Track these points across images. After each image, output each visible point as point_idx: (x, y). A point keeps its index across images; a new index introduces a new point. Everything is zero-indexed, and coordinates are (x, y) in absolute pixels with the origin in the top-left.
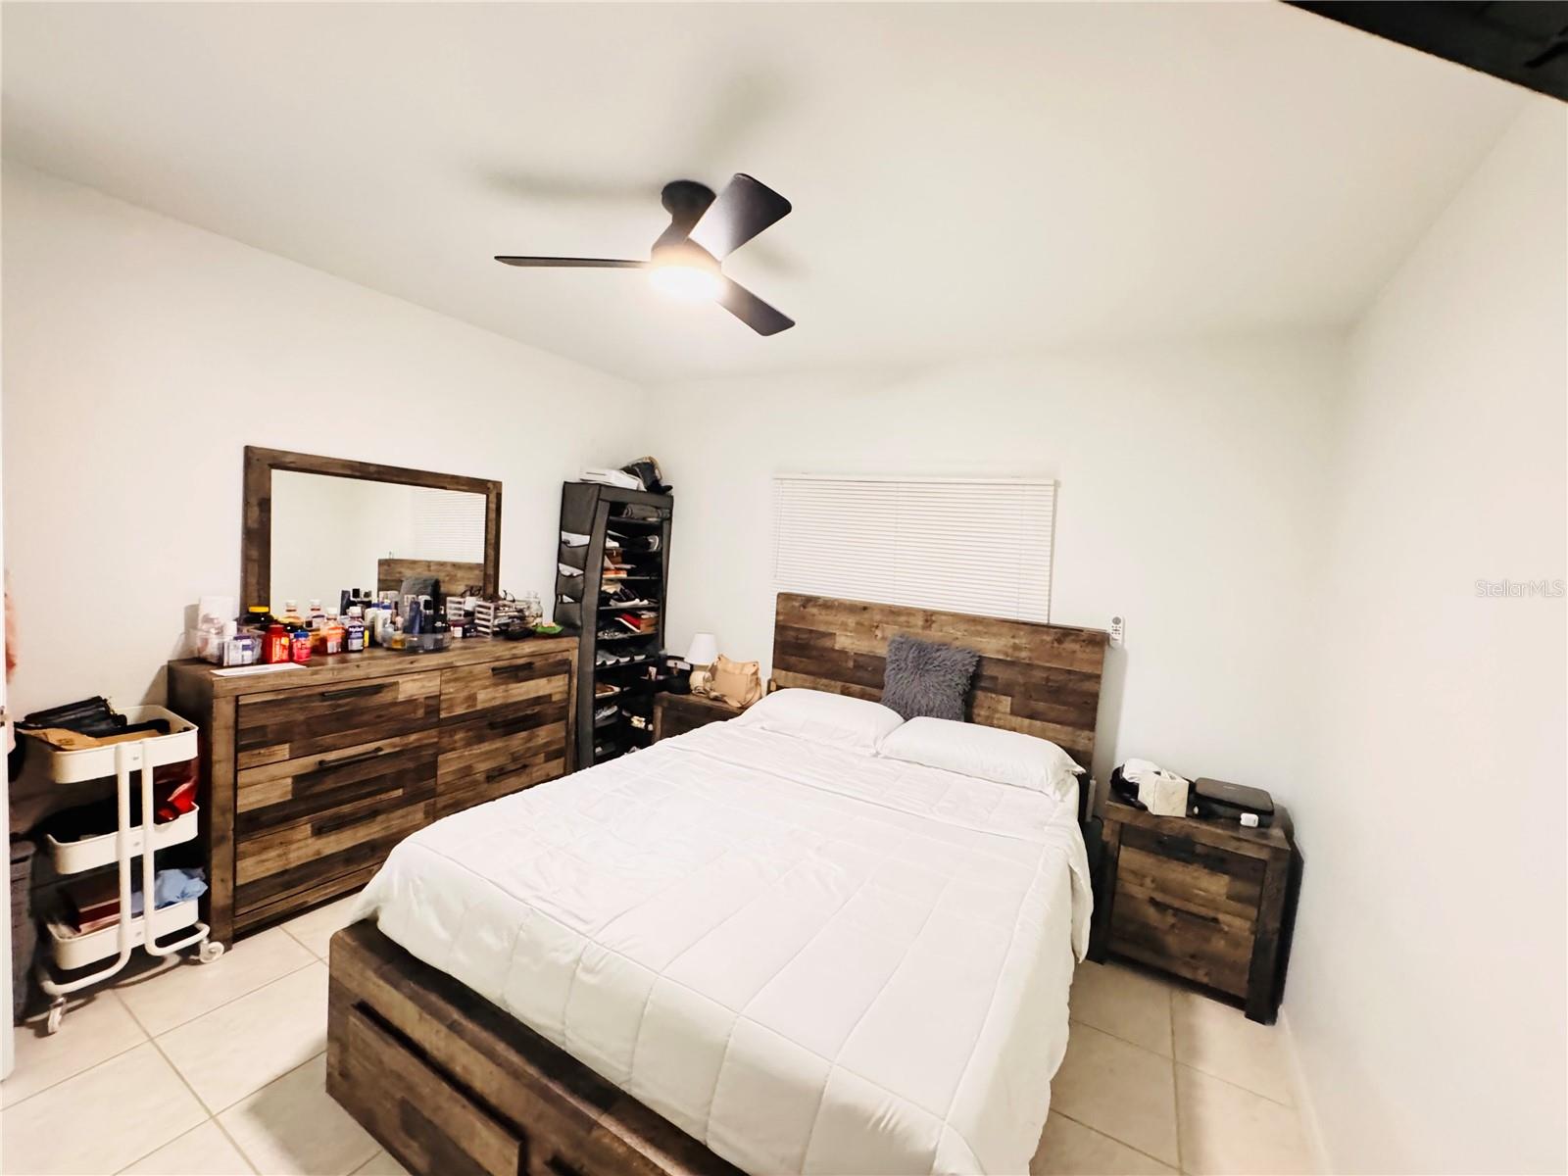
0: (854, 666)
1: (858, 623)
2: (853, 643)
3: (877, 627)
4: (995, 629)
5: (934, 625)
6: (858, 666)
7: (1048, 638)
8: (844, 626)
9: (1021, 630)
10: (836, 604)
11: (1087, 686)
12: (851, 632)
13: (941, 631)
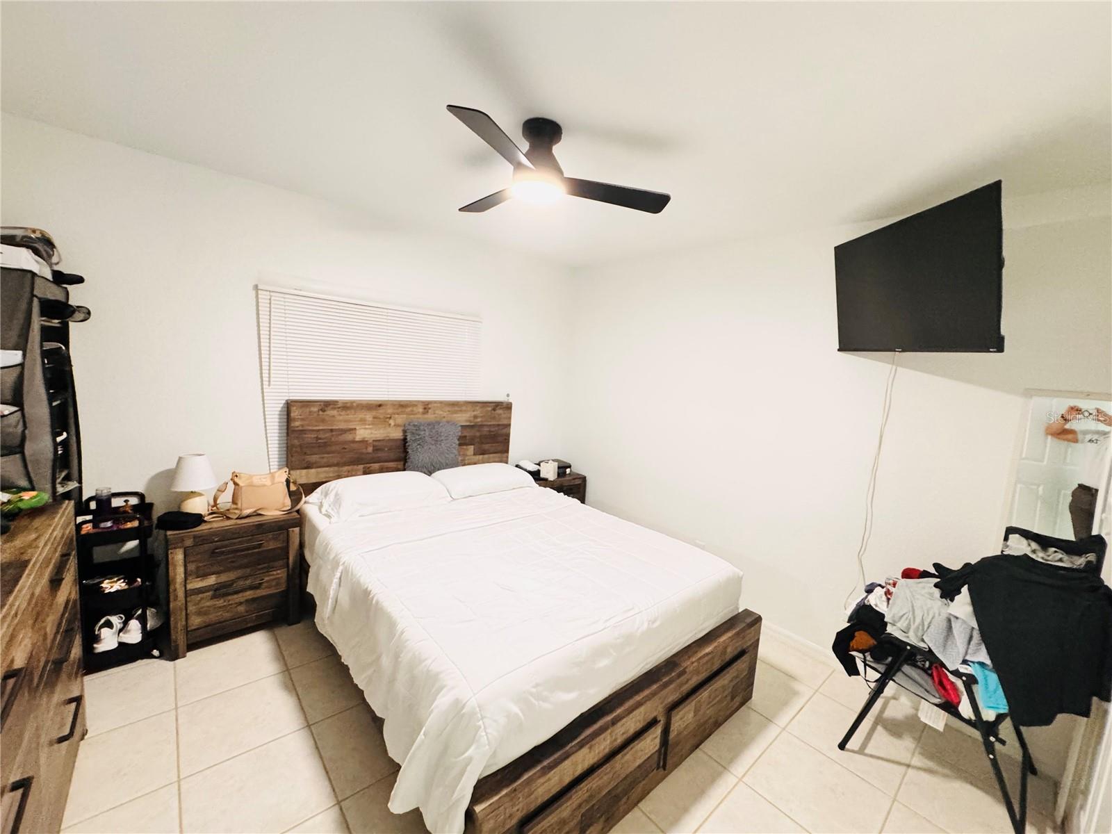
0: (373, 450)
1: (374, 418)
2: (372, 433)
3: (390, 418)
4: (464, 408)
5: (430, 411)
6: (376, 449)
7: (490, 409)
8: (363, 421)
9: (477, 406)
10: (355, 404)
11: (504, 431)
12: (369, 425)
13: (434, 414)
